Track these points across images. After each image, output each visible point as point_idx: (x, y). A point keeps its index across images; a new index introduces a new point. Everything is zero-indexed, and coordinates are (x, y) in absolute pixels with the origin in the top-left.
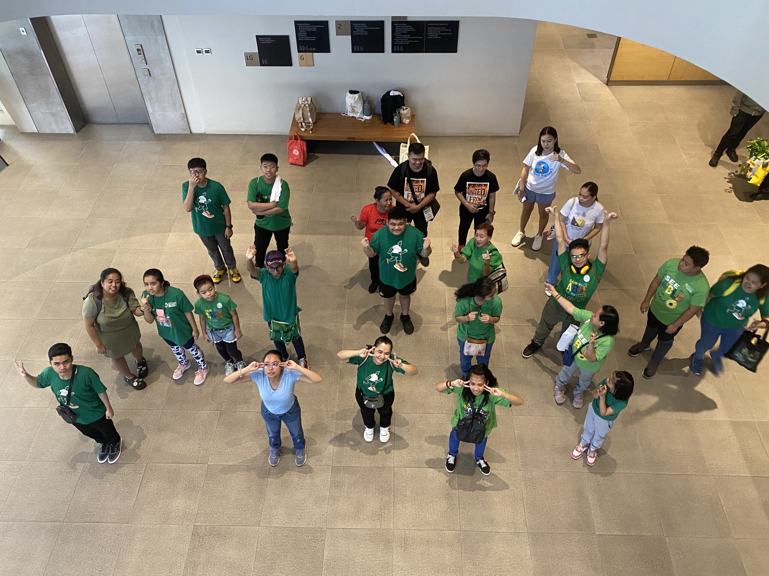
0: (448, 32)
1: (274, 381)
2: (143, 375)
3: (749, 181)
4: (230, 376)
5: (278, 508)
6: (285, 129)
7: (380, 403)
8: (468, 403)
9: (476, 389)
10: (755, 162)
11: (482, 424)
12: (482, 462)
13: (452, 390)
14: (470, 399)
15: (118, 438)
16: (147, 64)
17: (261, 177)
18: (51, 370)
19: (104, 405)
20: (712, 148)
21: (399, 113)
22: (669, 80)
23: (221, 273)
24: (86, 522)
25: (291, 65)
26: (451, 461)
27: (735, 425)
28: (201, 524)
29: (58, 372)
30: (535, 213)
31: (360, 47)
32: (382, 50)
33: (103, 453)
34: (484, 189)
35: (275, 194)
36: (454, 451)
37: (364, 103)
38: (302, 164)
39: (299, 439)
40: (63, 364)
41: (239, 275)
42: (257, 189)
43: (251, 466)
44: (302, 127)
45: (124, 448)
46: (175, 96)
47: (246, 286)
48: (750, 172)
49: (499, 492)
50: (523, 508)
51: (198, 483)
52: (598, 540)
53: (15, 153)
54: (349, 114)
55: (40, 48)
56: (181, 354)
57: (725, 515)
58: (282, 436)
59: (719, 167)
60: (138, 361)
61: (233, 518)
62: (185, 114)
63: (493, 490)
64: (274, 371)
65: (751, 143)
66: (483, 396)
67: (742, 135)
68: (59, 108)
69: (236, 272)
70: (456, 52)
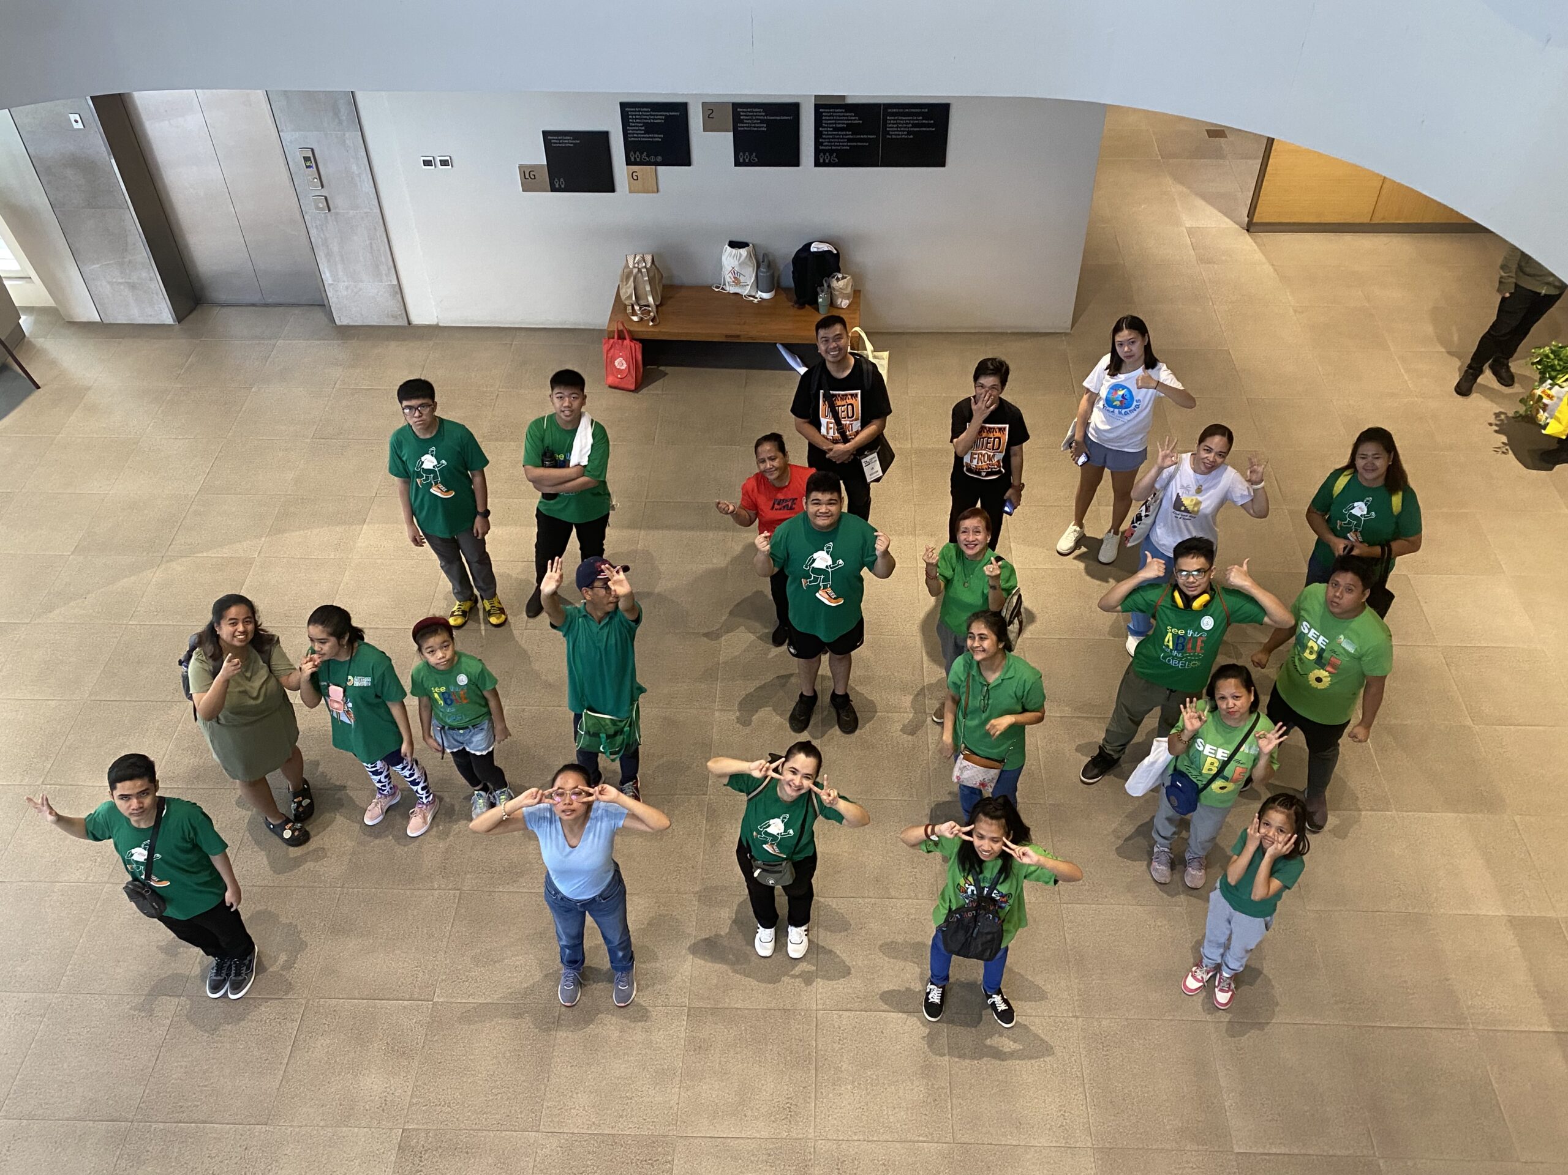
0: (929, 125)
1: (572, 830)
2: (304, 816)
3: (1544, 429)
4: (483, 817)
5: (577, 1093)
6: (600, 317)
7: (786, 876)
8: (968, 875)
9: (986, 848)
10: (1553, 392)
11: (997, 920)
12: (997, 999)
13: (936, 844)
14: (972, 867)
15: (251, 945)
16: (322, 186)
17: (551, 417)
18: (113, 807)
19: (221, 879)
20: (1460, 358)
21: (829, 286)
22: (1375, 221)
23: (466, 606)
24: (180, 1122)
25: (613, 190)
26: (935, 997)
27: (1519, 925)
28: (415, 1126)
29: (126, 814)
30: (1106, 489)
31: (751, 155)
32: (796, 163)
33: (219, 978)
34: (999, 438)
35: (581, 451)
36: (940, 977)
37: (758, 267)
38: (633, 387)
39: (621, 950)
40: (137, 798)
41: (502, 611)
42: (543, 441)
43: (522, 1006)
44: (634, 313)
45: (262, 969)
46: (379, 250)
47: (516, 632)
48: (1544, 411)
49: (1033, 1061)
50: (1082, 1097)
51: (413, 1041)
52: (1238, 1164)
53: (53, 363)
54: (727, 289)
55: (109, 155)
56: (381, 773)
57: (1502, 1113)
58: (587, 944)
59: (1474, 396)
60: (293, 787)
61: (485, 1113)
62: (397, 287)
63: (1021, 1058)
64: (575, 805)
65: (1539, 355)
66: (1000, 862)
67: (1521, 331)
68: (144, 275)
69: (496, 604)
70: (942, 164)
